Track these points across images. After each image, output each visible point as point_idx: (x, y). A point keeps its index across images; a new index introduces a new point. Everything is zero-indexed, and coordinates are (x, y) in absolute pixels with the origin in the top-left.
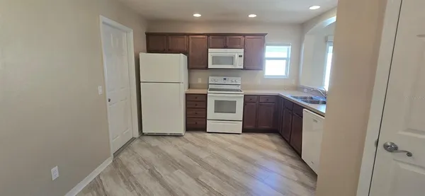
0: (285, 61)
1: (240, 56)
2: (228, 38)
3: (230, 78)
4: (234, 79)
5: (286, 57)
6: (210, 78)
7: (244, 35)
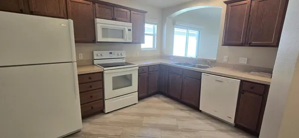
0: (152, 37)
1: (129, 30)
2: (115, 8)
3: (116, 52)
4: (119, 52)
5: (152, 33)
6: (95, 53)
7: (130, 9)
